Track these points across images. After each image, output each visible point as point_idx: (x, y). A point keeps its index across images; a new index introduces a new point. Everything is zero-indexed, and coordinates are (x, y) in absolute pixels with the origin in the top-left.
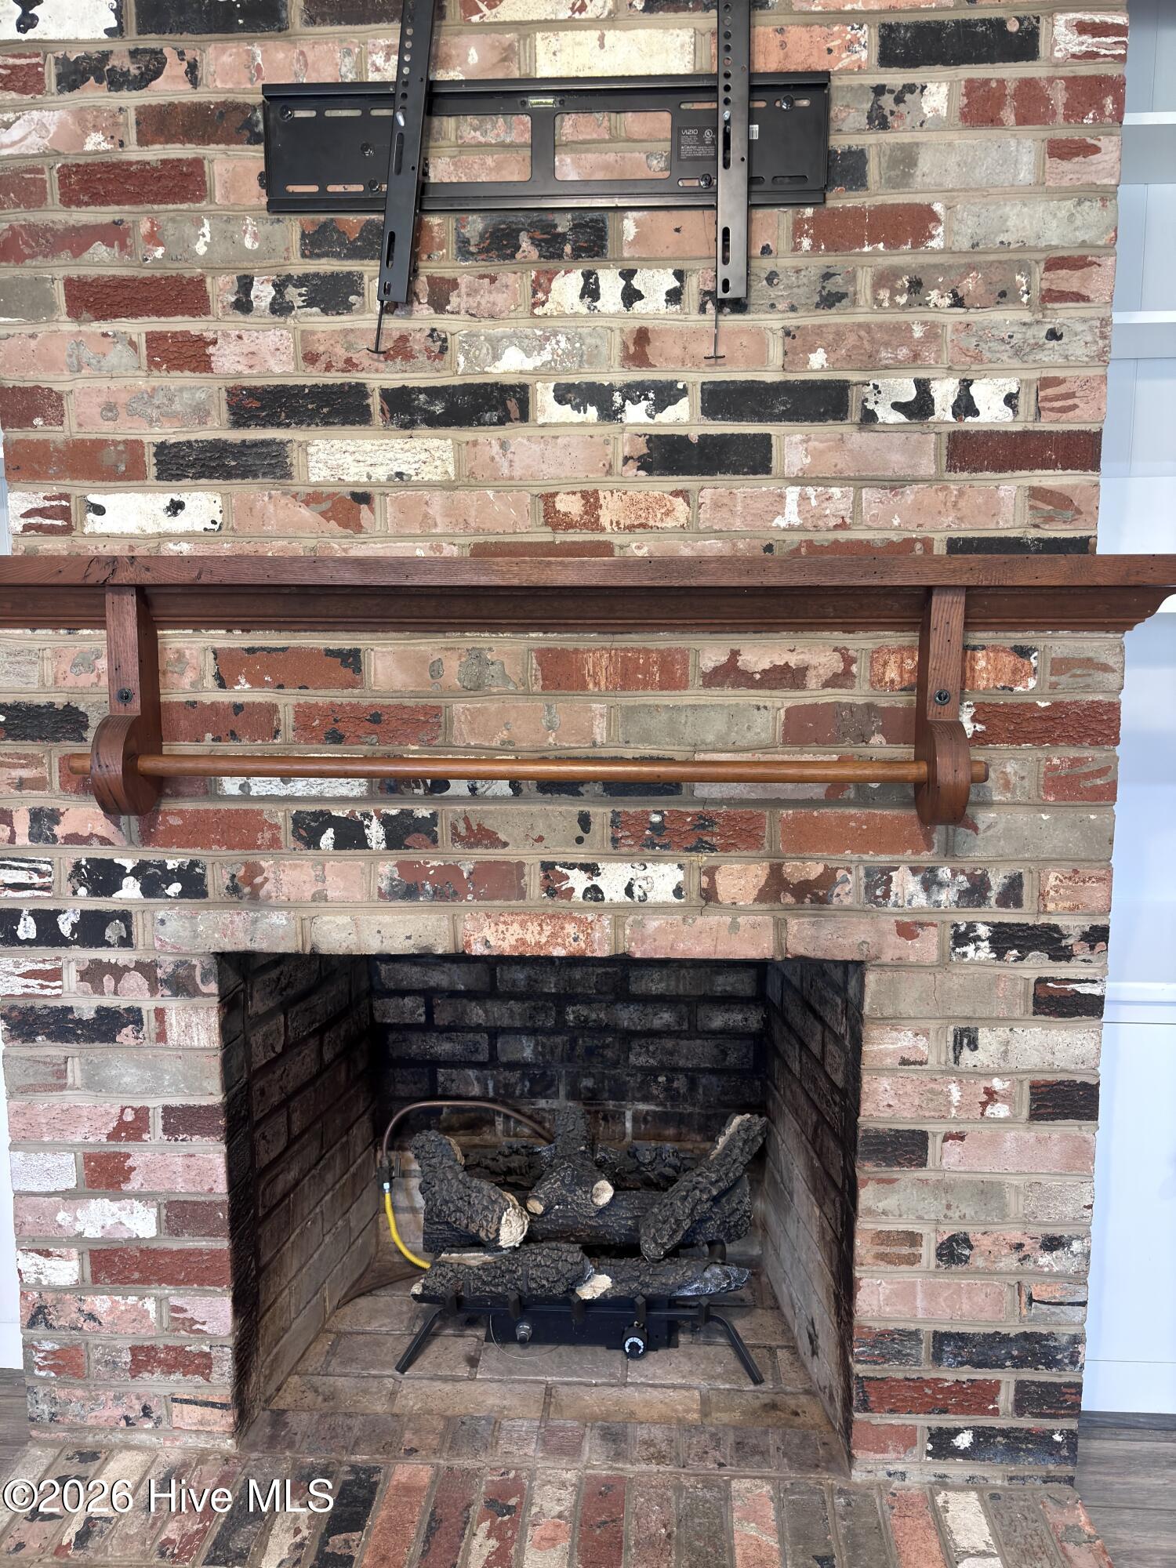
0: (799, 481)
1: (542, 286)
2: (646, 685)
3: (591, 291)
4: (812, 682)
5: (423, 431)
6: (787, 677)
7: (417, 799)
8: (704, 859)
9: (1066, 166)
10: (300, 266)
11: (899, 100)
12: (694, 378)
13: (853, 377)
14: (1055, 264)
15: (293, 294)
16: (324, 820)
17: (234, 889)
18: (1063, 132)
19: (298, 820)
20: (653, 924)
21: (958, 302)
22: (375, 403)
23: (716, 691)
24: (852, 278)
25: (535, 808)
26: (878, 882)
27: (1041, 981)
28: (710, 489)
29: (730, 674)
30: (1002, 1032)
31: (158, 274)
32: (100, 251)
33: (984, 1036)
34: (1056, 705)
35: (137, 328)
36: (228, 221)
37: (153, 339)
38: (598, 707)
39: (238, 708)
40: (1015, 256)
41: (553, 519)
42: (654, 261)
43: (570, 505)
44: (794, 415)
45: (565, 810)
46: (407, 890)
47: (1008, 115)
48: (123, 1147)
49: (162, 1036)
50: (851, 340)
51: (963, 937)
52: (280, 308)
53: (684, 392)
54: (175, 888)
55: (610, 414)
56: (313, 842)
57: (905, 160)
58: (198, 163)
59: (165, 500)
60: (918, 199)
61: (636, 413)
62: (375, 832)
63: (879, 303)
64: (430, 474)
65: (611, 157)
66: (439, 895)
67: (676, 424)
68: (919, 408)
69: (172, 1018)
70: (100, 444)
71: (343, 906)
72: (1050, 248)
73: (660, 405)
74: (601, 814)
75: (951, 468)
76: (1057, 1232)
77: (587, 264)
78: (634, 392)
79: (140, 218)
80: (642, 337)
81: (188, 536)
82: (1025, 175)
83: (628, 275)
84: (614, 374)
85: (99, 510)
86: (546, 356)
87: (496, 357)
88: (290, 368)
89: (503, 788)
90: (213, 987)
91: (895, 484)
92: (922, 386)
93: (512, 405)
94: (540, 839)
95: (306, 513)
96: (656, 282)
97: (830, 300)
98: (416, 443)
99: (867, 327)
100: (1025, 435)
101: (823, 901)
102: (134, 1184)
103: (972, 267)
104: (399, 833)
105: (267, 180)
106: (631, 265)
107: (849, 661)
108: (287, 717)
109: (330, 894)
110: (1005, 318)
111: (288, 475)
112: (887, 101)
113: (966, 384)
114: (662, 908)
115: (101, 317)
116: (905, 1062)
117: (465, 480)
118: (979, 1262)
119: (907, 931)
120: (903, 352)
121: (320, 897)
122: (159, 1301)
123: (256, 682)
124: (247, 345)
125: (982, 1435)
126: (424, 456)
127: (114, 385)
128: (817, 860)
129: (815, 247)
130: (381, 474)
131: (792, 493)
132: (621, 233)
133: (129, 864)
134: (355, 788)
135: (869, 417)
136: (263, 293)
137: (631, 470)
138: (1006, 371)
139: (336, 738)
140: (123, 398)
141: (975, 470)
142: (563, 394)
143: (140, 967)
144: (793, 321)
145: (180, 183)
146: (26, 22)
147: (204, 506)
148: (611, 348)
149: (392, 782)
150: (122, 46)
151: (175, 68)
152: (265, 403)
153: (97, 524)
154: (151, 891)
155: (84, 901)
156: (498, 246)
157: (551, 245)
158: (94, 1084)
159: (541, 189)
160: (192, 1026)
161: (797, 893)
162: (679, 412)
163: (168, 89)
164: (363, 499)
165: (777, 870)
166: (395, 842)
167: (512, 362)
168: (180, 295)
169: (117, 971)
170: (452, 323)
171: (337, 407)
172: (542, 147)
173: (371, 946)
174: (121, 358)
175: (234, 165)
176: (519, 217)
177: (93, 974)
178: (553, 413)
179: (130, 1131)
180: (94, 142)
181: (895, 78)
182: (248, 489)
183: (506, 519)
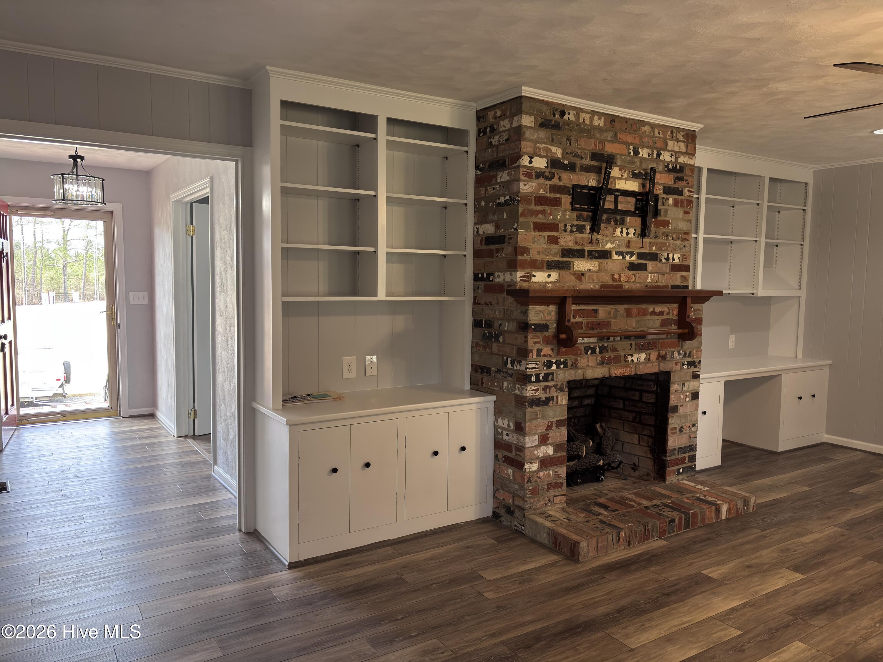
0: (651, 273)
1: (614, 230)
2: (641, 315)
3: (622, 232)
4: (665, 314)
5: (594, 260)
6: (661, 313)
7: (605, 342)
8: (649, 352)
9: (686, 215)
10: (576, 223)
11: (666, 200)
12: (636, 251)
13: (659, 252)
14: (685, 233)
15: (574, 229)
16: (589, 348)
17: (572, 365)
18: (686, 210)
19: (585, 348)
20: (641, 366)
21: (673, 239)
22: (586, 253)
23: (651, 316)
24: (659, 232)
25: (624, 343)
26: (673, 353)
27: (693, 372)
28: (638, 273)
29: (653, 313)
30: (688, 383)
31: (551, 222)
32: (540, 216)
33: (686, 384)
34: (695, 318)
35: (546, 234)
36: (564, 212)
37: (549, 236)
38: (634, 320)
39: (576, 323)
40: (680, 231)
41: (614, 280)
42: (632, 227)
43: (616, 276)
44: (650, 260)
45: (628, 342)
46: (602, 363)
47: (679, 205)
48: (548, 432)
49: (557, 403)
50: (659, 245)
51: (683, 365)
52: (572, 231)
53: (635, 254)
54: (562, 366)
55: (624, 258)
56: (587, 353)
57: (666, 211)
58: (559, 198)
59: (547, 274)
60: (668, 219)
61: (628, 258)
62: (598, 350)
63: (662, 238)
64: (595, 269)
65: (626, 205)
66: (607, 364)
67: (633, 260)
68: (667, 259)
69: (559, 398)
70: (536, 260)
71: (592, 368)
72: (684, 230)
73: (631, 256)
74: (633, 343)
75: (671, 271)
76: (694, 423)
77: (622, 226)
78: (628, 253)
79: (548, 209)
80: (629, 242)
81: (551, 283)
82: (681, 217)
83: (627, 229)
84: (624, 250)
85: (534, 276)
86: (614, 245)
87: (606, 245)
88: (573, 245)
89: (618, 338)
90: (567, 390)
91: (663, 274)
92: (668, 255)
93: (609, 255)
94: (624, 350)
95: (573, 278)
96: (632, 231)
97: (656, 237)
98: (592, 262)
99: (661, 243)
100: (681, 265)
101: (665, 359)
102: (550, 441)
103: (674, 233)
104: (603, 349)
105: (572, 204)
106: (628, 227)
107: (669, 310)
108: (584, 325)
109: (589, 365)
110: (678, 242)
111: (570, 269)
112: (664, 200)
113: (673, 255)
114: (643, 363)
115: (539, 231)
116: (676, 391)
117: (600, 271)
118: (684, 431)
119: (676, 364)
120: (665, 248)
121: (588, 366)
122: (553, 470)
123: (580, 317)
124: (565, 239)
125: (684, 468)
126: (593, 265)
127: (541, 247)
128: (664, 351)
129: (654, 226)
130: (586, 269)
131: (650, 275)
132: (627, 220)
133: (554, 361)
134: (594, 340)
135: (661, 260)
136: (569, 228)
137: (626, 270)
138: (678, 253)
139: (593, 329)
140: (541, 250)
141: (675, 271)
142: (617, 253)
143: (555, 386)
144: (651, 241)
145: (556, 203)
146: (530, 162)
147: (554, 276)
148: (624, 244)
149: (601, 338)
150: (547, 170)
151: (556, 177)
152: (567, 253)
153: (534, 280)
154: (558, 367)
155: (545, 370)
156: (608, 221)
157: (616, 222)
158: (543, 417)
159: (615, 211)
160: (563, 399)
161: (662, 358)
162: (634, 258)
163: (555, 181)
164: (583, 274)
165: (659, 353)
166: (601, 352)
167: (609, 246)
168: (554, 227)
169: (550, 387)
170: (600, 237)
171: (580, 254)
172: (616, 202)
173: (596, 376)
174: (542, 241)
175: (566, 200)
176: (612, 216)
177: (545, 389)
178: (615, 257)
179: (549, 427)
180: (541, 191)
181: (665, 196)
182: (563, 272)
183: (606, 279)
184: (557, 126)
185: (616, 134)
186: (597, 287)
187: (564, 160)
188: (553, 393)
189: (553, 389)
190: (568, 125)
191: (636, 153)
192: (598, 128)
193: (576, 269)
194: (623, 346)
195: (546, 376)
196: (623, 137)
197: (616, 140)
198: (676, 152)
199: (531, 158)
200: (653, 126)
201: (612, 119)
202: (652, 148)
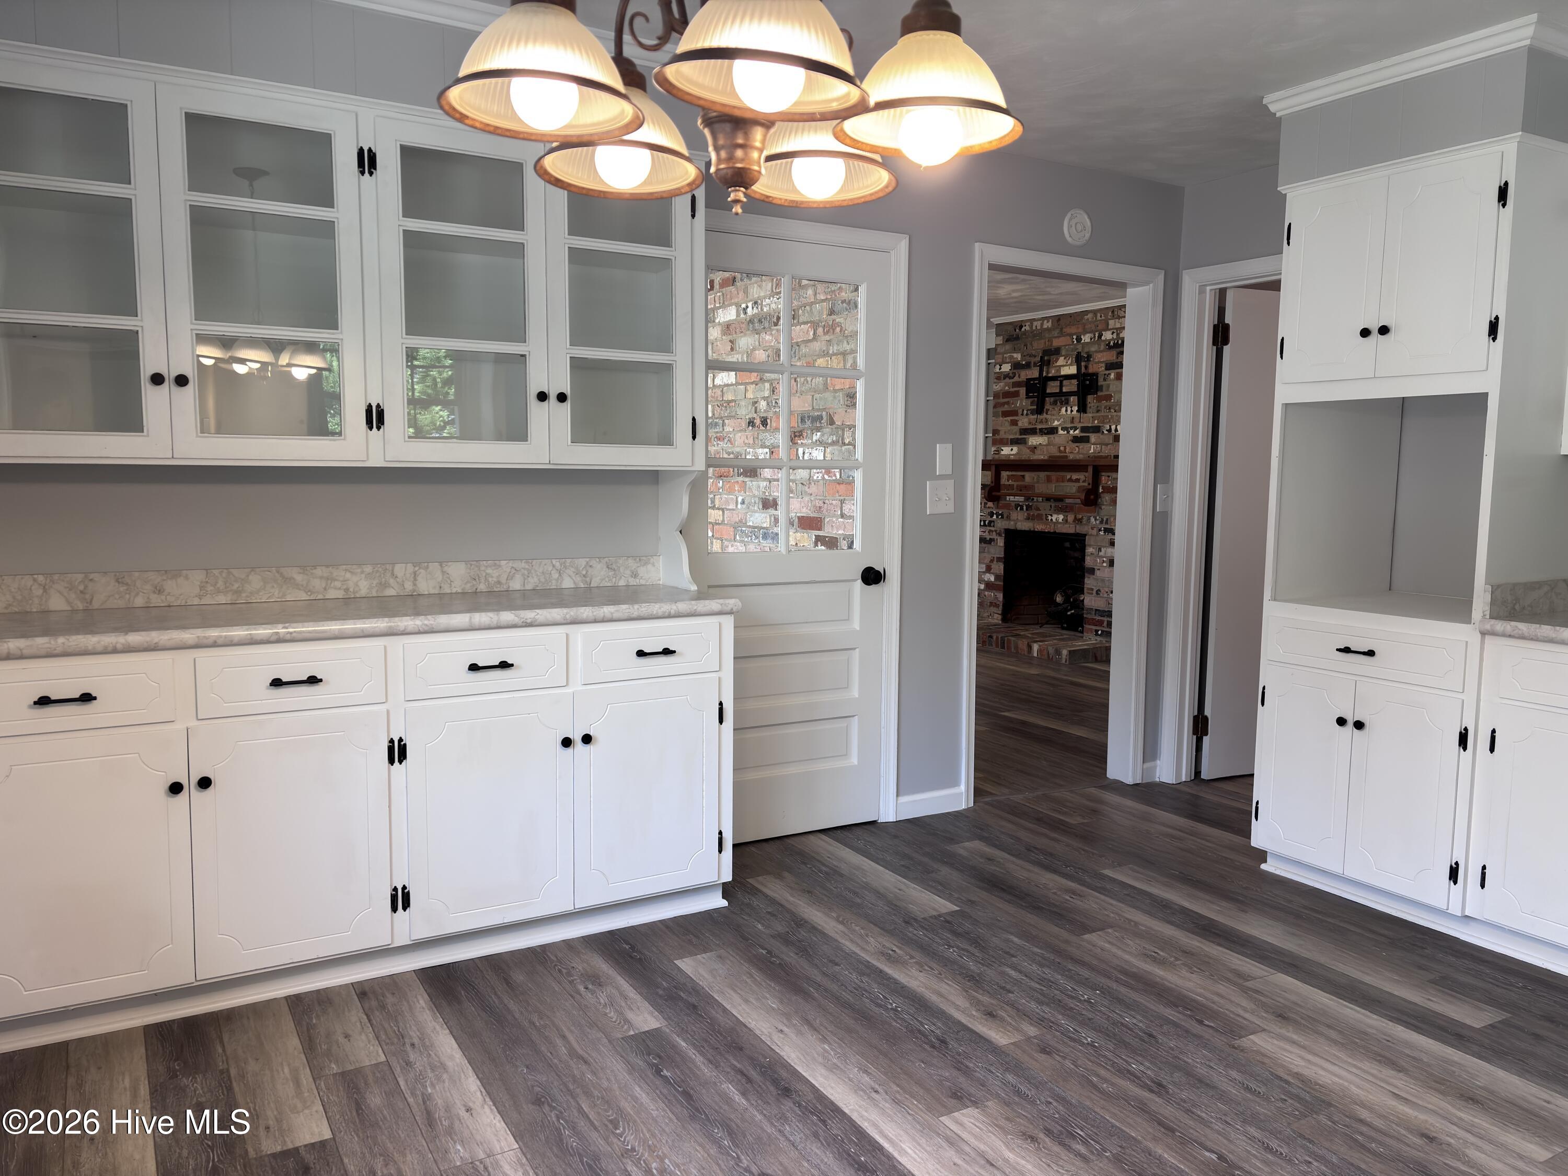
1: (1060, 410)
5: (1044, 435)
7: (1030, 502)
10: (1030, 407)
11: (1108, 376)
12: (1079, 426)
15: (1029, 412)
16: (1019, 505)
17: (1007, 517)
20: (1059, 526)
22: (1038, 431)
26: (1089, 519)
28: (1082, 445)
29: (1070, 480)
32: (1006, 406)
33: (1103, 549)
35: (1009, 419)
36: (1021, 400)
37: (1011, 420)
38: (1053, 485)
41: (1060, 451)
42: (1075, 405)
43: (1062, 448)
46: (1028, 519)
51: (1100, 530)
53: (1078, 428)
54: (1000, 517)
55: (1068, 432)
57: (1108, 386)
58: (1018, 391)
59: (1010, 448)
60: (1110, 393)
61: (1071, 432)
62: (1025, 508)
63: (1104, 411)
65: (1070, 387)
66: (1032, 519)
67: (1077, 434)
68: (1110, 431)
71: (1021, 521)
73: (1075, 430)
74: (1053, 505)
78: (1071, 428)
79: (1011, 400)
80: (1073, 418)
84: (1069, 425)
85: (1002, 450)
86: (1060, 422)
87: (1054, 422)
88: (1028, 425)
93: (1055, 431)
94: (1045, 509)
95: (1028, 451)
97: (1098, 411)
98: (1043, 438)
99: (1103, 416)
101: (1081, 522)
108: (1015, 487)
109: (1019, 518)
111: (1026, 444)
112: (1106, 376)
117: (1049, 444)
118: (1102, 595)
119: (1092, 529)
121: (1017, 519)
123: (1012, 481)
126: (1044, 440)
131: (1092, 446)
132: (1071, 400)
133: (995, 512)
134: (1022, 499)
135: (1103, 433)
136: (1025, 412)
137: (1070, 442)
142: (1063, 429)
143: (996, 531)
144: (1094, 415)
145: (1016, 394)
146: (1000, 369)
147: (1015, 450)
148: (1069, 420)
149: (1027, 499)
150: (1011, 372)
151: (1017, 375)
152: (1025, 431)
153: (1002, 453)
154: (997, 517)
155: (988, 519)
156: (1055, 403)
157: (1061, 403)
158: (989, 552)
159: (1061, 394)
160: (1001, 542)
161: (1078, 521)
162: (1077, 432)
163: (1016, 379)
164: (1035, 448)
165: (1075, 516)
166: (1027, 510)
167: (1056, 423)
168: (1014, 413)
169: (992, 531)
170: (1048, 417)
171: (1033, 432)
172: (1061, 386)
173: (1023, 529)
174: (1007, 424)
175: (1023, 391)
176: (1057, 398)
177: (990, 531)
178: (1061, 432)
179: (992, 561)
180: (1007, 388)
181: (1107, 372)
182: (1021, 446)
183: (1054, 451)
184: (1017, 338)
185: (1062, 329)
186: (1046, 458)
187: (1022, 361)
188: (994, 536)
189: (994, 533)
190: (1025, 334)
191: (1079, 340)
192: (1048, 330)
193: (1030, 444)
194: (1045, 506)
195: (990, 522)
196: (1068, 330)
197: (1062, 334)
198: (1117, 329)
199: (1000, 366)
200: (1095, 312)
201: (1058, 318)
202: (1093, 332)
